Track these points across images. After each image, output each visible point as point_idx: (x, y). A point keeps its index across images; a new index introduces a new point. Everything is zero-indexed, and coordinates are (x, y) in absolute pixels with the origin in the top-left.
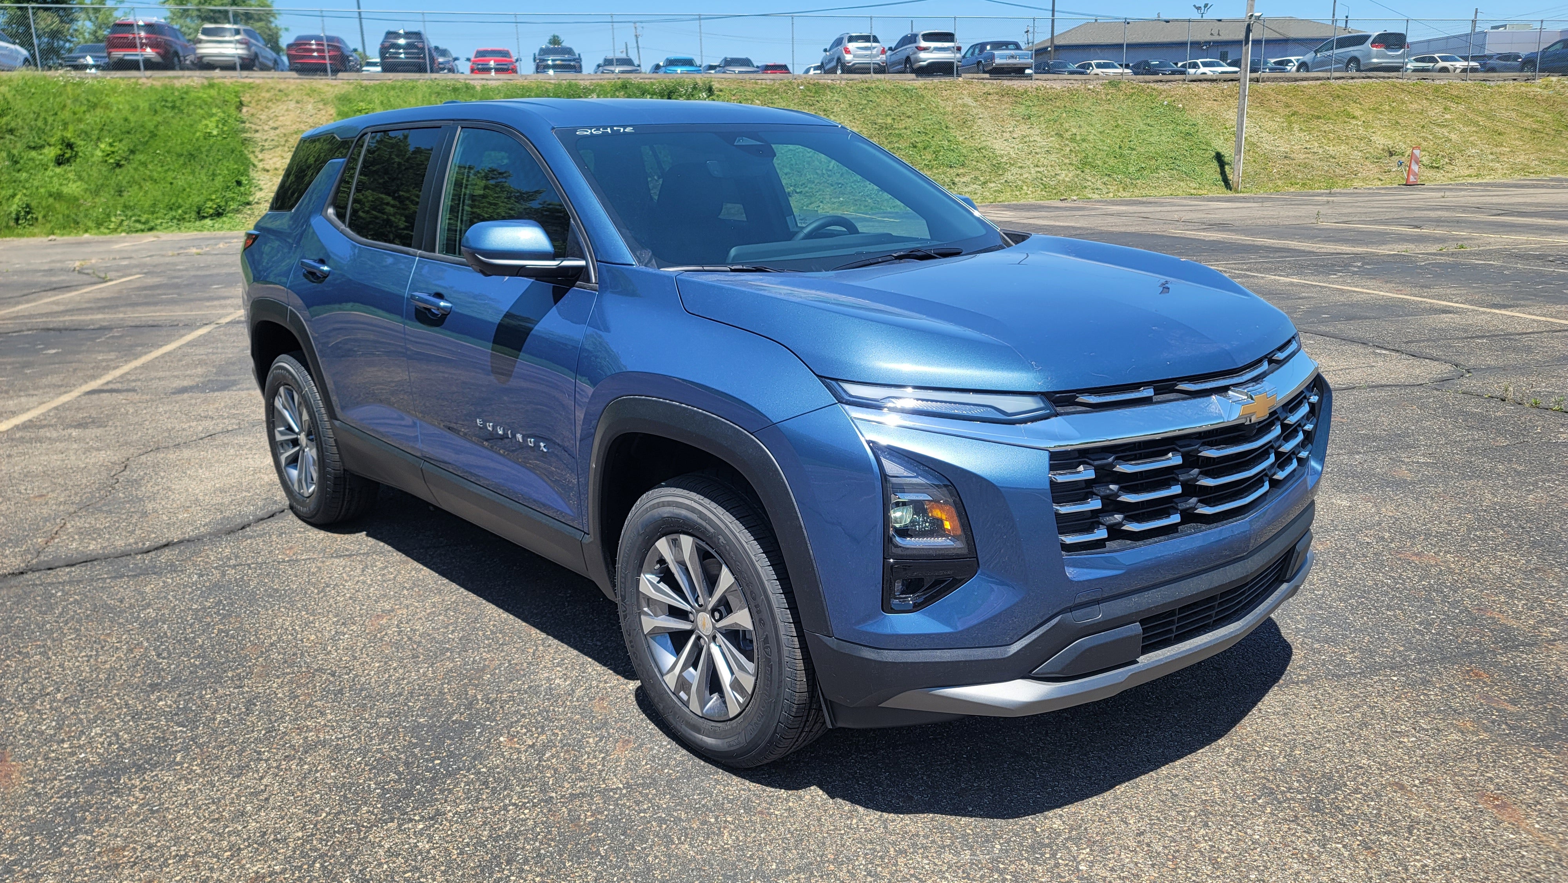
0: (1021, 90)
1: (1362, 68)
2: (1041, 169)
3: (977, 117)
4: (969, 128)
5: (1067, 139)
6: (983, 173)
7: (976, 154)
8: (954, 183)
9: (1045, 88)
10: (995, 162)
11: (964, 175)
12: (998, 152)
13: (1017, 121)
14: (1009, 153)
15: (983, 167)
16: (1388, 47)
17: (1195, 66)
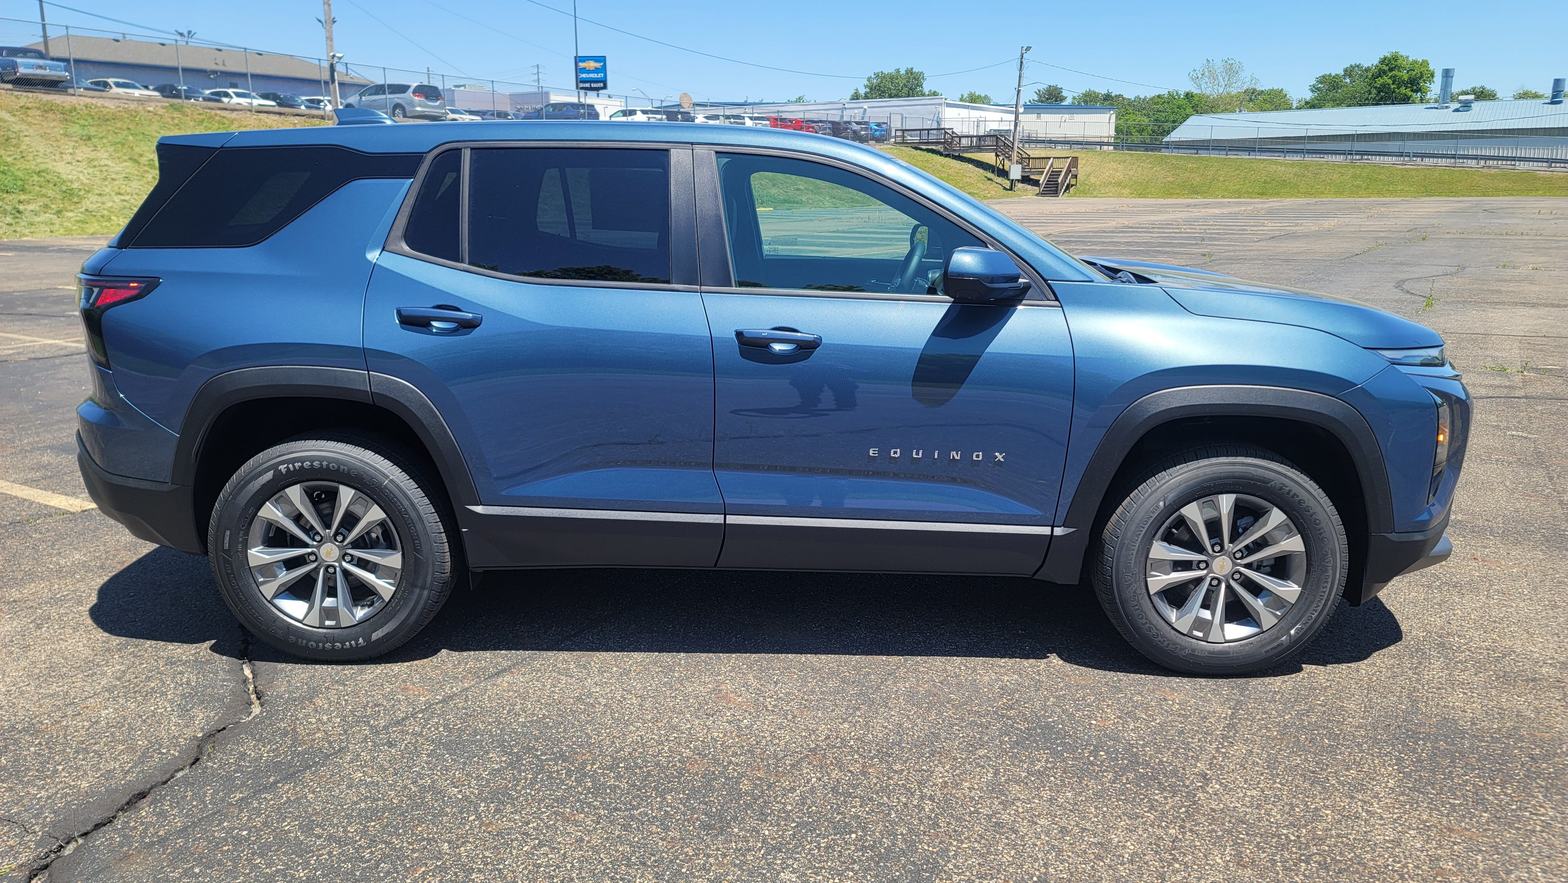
0: (68, 107)
1: (408, 115)
2: (127, 198)
3: (21, 134)
4: (17, 146)
5: (144, 165)
6: (53, 200)
7: (36, 178)
8: (19, 212)
9: (96, 107)
10: (64, 188)
11: (29, 203)
12: (64, 177)
13: (76, 142)
14: (79, 178)
15: (50, 193)
16: (427, 98)
17: (227, 95)
